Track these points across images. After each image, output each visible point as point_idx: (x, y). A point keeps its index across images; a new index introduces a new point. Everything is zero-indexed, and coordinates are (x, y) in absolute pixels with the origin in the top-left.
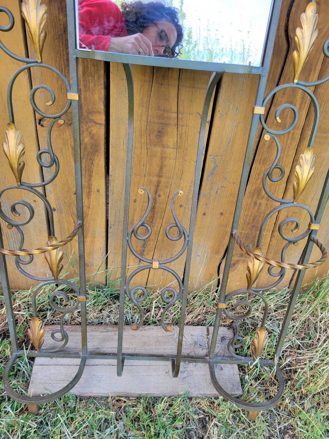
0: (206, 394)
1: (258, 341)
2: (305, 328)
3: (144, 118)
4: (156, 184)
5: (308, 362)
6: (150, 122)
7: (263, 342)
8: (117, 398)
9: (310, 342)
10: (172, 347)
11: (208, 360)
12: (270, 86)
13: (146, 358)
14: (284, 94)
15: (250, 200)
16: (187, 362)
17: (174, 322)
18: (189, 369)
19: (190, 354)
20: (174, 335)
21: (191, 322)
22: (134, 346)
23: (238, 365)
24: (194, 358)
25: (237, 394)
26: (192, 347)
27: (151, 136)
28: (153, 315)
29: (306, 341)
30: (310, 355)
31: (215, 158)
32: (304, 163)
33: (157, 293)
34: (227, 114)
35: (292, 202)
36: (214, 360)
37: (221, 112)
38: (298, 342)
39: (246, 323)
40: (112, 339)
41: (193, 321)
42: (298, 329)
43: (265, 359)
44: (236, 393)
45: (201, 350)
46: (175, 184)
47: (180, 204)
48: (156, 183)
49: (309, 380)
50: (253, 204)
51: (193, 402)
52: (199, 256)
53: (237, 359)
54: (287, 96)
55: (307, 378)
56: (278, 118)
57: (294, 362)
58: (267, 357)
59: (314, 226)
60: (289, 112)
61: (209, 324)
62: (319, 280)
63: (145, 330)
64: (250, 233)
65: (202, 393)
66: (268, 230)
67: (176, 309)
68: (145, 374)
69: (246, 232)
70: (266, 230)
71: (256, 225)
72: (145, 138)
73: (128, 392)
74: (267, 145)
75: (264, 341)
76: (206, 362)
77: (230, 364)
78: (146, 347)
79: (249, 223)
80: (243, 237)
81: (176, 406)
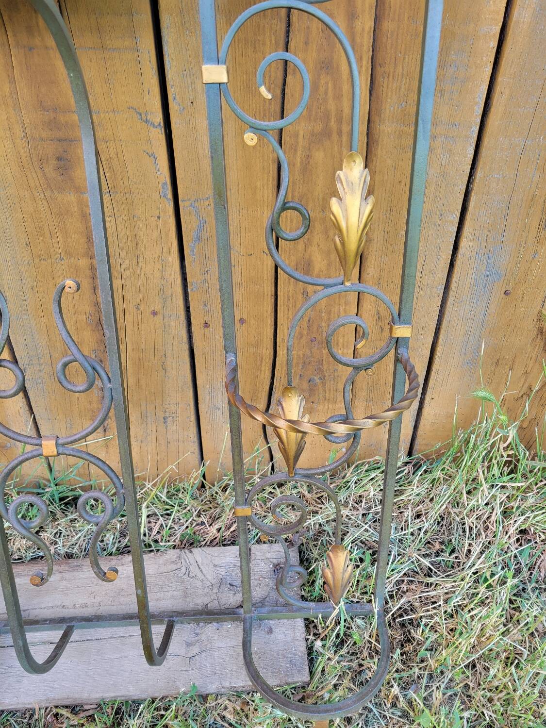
0: (236, 687)
1: (331, 573)
2: (442, 531)
3: (19, 133)
4: (88, 273)
5: (441, 602)
6: (33, 138)
7: (343, 574)
8: (55, 711)
9: (452, 558)
10: (175, 593)
11: (243, 616)
12: (271, 27)
13: (116, 623)
14: (306, 43)
15: (291, 288)
16: (201, 624)
17: (184, 542)
18: (204, 637)
19: (209, 605)
20: (179, 569)
21: (218, 539)
22: (98, 599)
23: (305, 620)
24: (217, 614)
25: (298, 682)
26: (215, 591)
27: (46, 170)
28: (145, 531)
29: (445, 557)
30: (448, 586)
31: (196, 204)
32: (346, 190)
33: (146, 489)
34: (194, 104)
35: (341, 281)
36: (255, 615)
37: (178, 100)
38: (426, 562)
39: (325, 531)
40: (56, 589)
41: (223, 537)
42: (429, 534)
43: (358, 602)
44: (296, 680)
45: (231, 594)
46: (128, 268)
47: (151, 310)
48: (88, 271)
49: (447, 639)
50: (300, 296)
51: (210, 705)
52: (219, 409)
53: (301, 609)
54: (315, 46)
55: (441, 636)
56: (263, 90)
57: (417, 604)
58: (362, 598)
59: (398, 330)
60: (330, 85)
61: (256, 539)
62: (462, 435)
63: (123, 565)
64: (309, 353)
65: (227, 684)
66: (345, 344)
67: (188, 516)
68: (115, 656)
69: (301, 353)
70: (340, 345)
71: (318, 338)
72: (35, 176)
73: (77, 696)
74: (299, 165)
75: (345, 571)
76: (238, 619)
77: (288, 619)
78: (122, 599)
79: (301, 336)
80: (297, 364)
81: (169, 717)
